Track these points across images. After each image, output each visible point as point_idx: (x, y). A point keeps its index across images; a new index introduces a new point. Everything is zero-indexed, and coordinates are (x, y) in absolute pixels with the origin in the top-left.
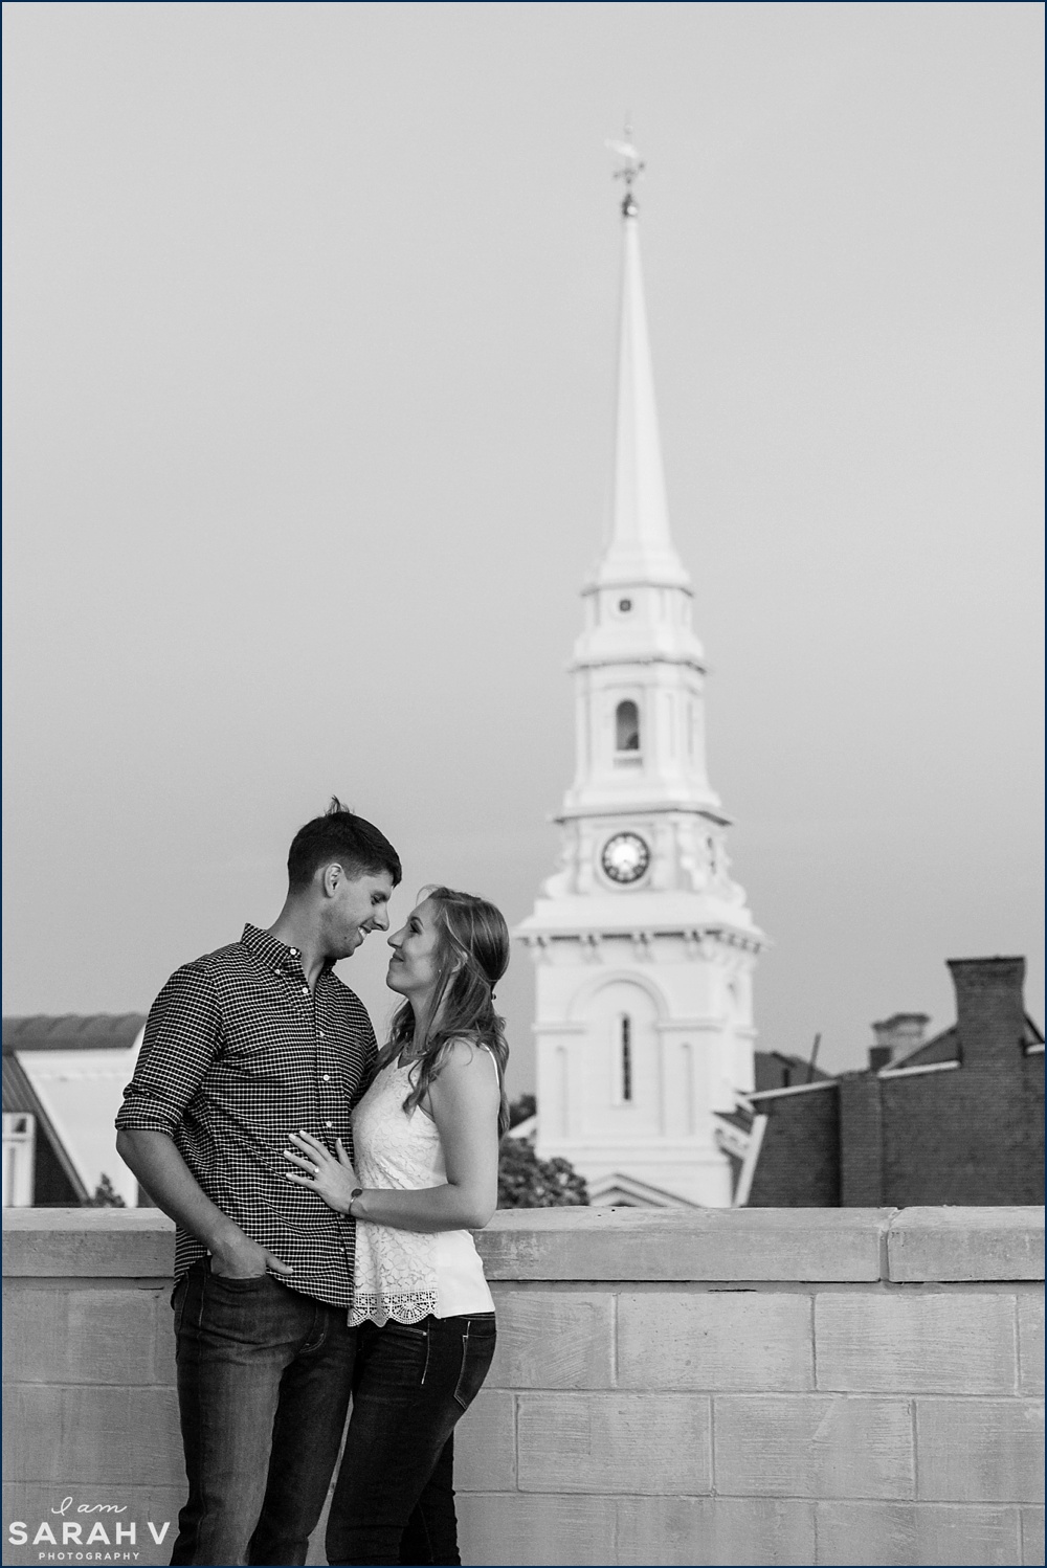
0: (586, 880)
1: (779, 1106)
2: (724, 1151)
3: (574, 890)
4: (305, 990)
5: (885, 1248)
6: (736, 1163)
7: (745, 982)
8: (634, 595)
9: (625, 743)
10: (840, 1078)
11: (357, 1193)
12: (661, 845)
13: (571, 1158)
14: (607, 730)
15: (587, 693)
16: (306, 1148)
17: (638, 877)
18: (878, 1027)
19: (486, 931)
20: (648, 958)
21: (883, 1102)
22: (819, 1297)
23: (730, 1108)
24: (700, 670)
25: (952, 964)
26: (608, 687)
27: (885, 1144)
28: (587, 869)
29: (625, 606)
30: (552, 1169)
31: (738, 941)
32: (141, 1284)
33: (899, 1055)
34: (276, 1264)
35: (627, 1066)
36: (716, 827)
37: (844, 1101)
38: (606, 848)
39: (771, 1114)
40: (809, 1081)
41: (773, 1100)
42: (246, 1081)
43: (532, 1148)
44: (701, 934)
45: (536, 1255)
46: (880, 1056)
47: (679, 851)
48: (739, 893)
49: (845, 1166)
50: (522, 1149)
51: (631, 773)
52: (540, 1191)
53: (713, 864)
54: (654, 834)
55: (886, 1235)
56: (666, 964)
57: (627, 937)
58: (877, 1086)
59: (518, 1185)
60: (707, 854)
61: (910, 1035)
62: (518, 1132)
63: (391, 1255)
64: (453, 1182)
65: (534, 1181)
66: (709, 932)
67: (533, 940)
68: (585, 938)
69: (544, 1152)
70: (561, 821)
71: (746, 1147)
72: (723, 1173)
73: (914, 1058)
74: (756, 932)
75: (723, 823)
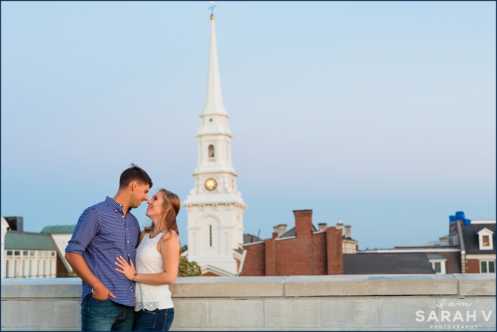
0: (200, 190)
1: (250, 248)
2: (235, 259)
3: (197, 193)
4: (123, 216)
5: (284, 288)
6: (239, 262)
7: (241, 216)
8: (213, 117)
9: (211, 155)
10: (265, 240)
11: (136, 275)
12: (220, 181)
13: (196, 261)
14: (206, 152)
15: (201, 143)
16: (121, 261)
17: (214, 189)
18: (274, 227)
19: (176, 202)
20: (216, 210)
21: (276, 246)
22: (265, 301)
23: (237, 248)
24: (230, 137)
25: (294, 211)
26: (206, 141)
27: (277, 257)
28: (201, 188)
29: (211, 120)
30: (192, 264)
31: (239, 206)
32: (75, 299)
33: (280, 235)
34: (112, 295)
35: (211, 237)
36: (234, 177)
37: (266, 246)
38: (206, 182)
39: (248, 250)
40: (257, 241)
41: (248, 246)
42: (105, 242)
43: (187, 259)
44: (230, 204)
45: (187, 290)
46: (275, 235)
47: (224, 183)
48: (240, 193)
49: (266, 263)
50: (184, 259)
51: (212, 163)
52: (189, 270)
53: (233, 186)
54: (218, 179)
55: (284, 284)
56: (221, 212)
57: (211, 205)
58: (275, 242)
59: (183, 268)
60: (232, 184)
61: (282, 229)
62: (183, 254)
63: (146, 291)
64: (165, 271)
65: (187, 267)
66: (232, 204)
67: (187, 205)
68: (200, 205)
69: (190, 260)
70: (194, 175)
71: (241, 258)
72: (235, 264)
73: (284, 235)
74: (244, 203)
75: (236, 176)
